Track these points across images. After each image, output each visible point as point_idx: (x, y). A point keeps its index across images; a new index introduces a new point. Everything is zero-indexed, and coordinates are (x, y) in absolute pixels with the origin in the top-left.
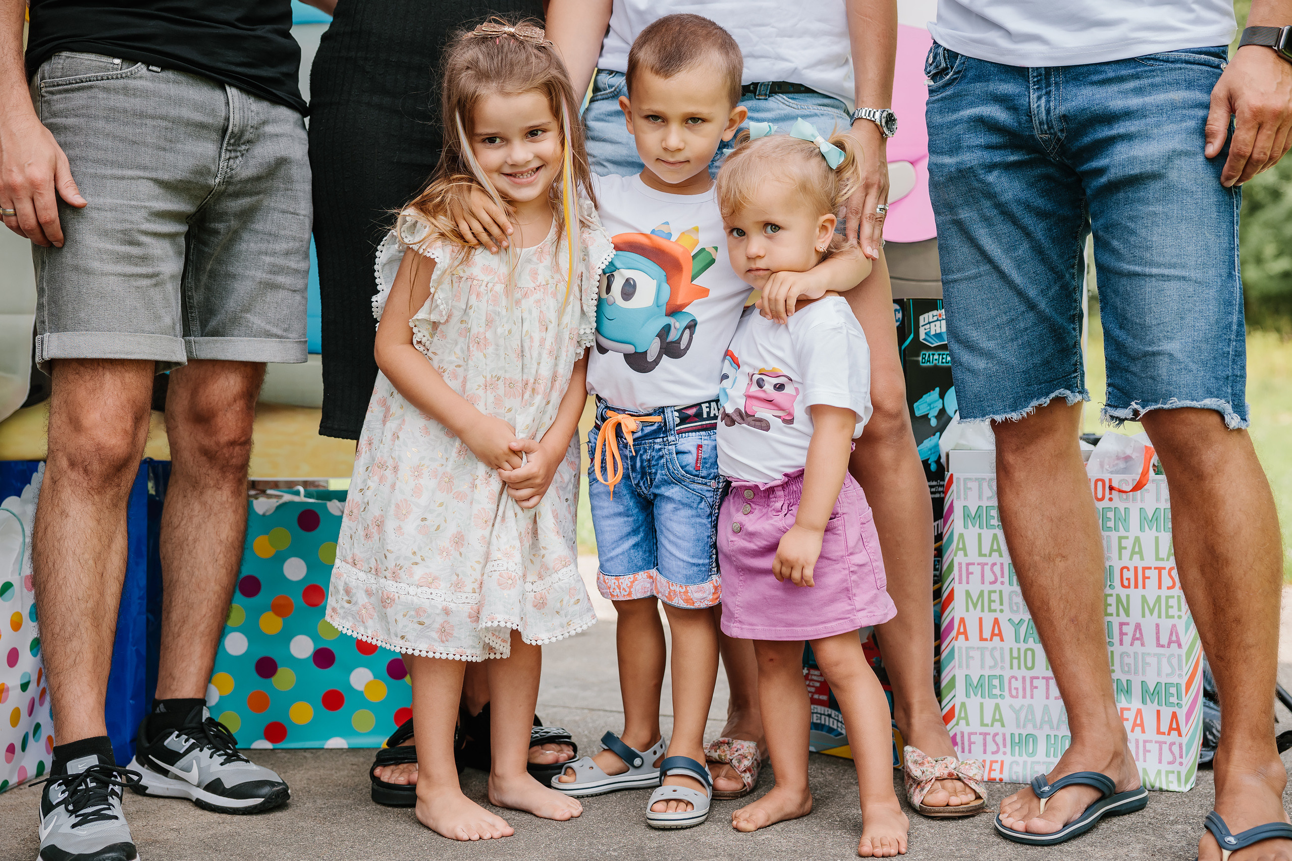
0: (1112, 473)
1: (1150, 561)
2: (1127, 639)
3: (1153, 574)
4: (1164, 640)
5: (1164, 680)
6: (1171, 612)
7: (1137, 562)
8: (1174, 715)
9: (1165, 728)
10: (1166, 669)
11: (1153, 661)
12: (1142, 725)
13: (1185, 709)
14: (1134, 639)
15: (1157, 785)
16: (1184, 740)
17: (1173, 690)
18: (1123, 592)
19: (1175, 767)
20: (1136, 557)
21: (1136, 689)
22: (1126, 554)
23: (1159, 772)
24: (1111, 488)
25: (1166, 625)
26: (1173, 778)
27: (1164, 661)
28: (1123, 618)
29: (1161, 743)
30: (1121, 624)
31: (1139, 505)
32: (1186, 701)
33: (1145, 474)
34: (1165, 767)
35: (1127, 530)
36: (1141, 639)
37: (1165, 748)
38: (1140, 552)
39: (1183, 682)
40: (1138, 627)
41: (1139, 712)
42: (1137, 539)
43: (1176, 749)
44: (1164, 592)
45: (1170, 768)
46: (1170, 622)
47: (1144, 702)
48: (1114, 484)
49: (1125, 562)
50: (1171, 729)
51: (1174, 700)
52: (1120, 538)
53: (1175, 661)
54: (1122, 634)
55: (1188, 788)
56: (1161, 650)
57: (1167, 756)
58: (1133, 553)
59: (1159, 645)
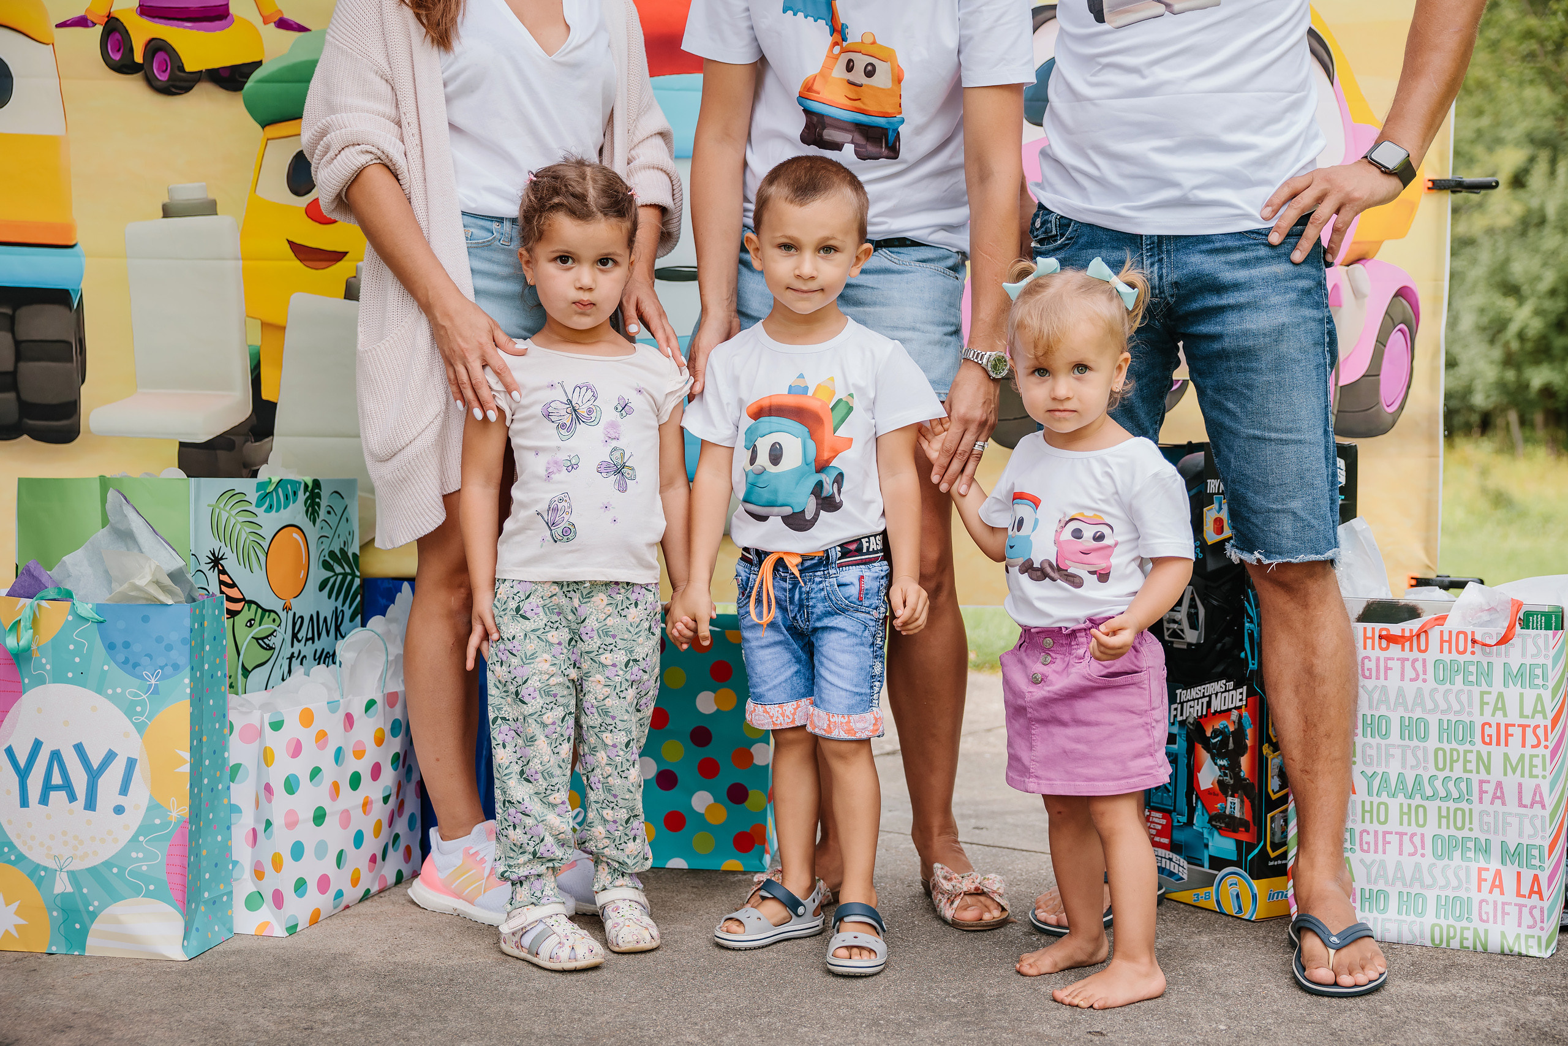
0: (1474, 625)
1: (1514, 717)
2: (1487, 798)
3: (1517, 732)
4: (1527, 800)
5: (1525, 841)
6: (1535, 771)
7: (1499, 717)
8: (1536, 878)
9: (1525, 890)
10: (1528, 830)
11: (1514, 821)
12: (1501, 887)
13: (1548, 872)
14: (1495, 797)
15: (1516, 949)
16: (1546, 904)
17: (1535, 852)
18: (1484, 749)
19: (1536, 931)
20: (1499, 714)
21: (1496, 849)
22: (1488, 710)
23: (1518, 936)
24: (1474, 642)
25: (1529, 785)
26: (1533, 942)
27: (1527, 822)
28: (1483, 776)
29: (1521, 906)
30: (1481, 782)
31: (1504, 660)
32: (1549, 864)
33: (1511, 628)
34: (1524, 931)
35: (1490, 685)
36: (1502, 798)
37: (1526, 911)
38: (1503, 709)
39: (1546, 844)
40: (1499, 785)
41: (1498, 873)
42: (1500, 696)
43: (1537, 913)
44: (1528, 751)
45: (1530, 932)
46: (1535, 781)
47: (1503, 862)
48: (1478, 638)
49: (1487, 718)
50: (1532, 892)
51: (1536, 862)
52: (1482, 693)
53: (1538, 823)
54: (1482, 792)
55: (1549, 953)
56: (1523, 810)
57: (1527, 920)
58: (1496, 709)
59: (1521, 805)
